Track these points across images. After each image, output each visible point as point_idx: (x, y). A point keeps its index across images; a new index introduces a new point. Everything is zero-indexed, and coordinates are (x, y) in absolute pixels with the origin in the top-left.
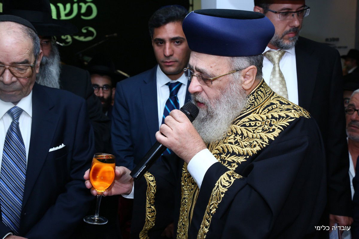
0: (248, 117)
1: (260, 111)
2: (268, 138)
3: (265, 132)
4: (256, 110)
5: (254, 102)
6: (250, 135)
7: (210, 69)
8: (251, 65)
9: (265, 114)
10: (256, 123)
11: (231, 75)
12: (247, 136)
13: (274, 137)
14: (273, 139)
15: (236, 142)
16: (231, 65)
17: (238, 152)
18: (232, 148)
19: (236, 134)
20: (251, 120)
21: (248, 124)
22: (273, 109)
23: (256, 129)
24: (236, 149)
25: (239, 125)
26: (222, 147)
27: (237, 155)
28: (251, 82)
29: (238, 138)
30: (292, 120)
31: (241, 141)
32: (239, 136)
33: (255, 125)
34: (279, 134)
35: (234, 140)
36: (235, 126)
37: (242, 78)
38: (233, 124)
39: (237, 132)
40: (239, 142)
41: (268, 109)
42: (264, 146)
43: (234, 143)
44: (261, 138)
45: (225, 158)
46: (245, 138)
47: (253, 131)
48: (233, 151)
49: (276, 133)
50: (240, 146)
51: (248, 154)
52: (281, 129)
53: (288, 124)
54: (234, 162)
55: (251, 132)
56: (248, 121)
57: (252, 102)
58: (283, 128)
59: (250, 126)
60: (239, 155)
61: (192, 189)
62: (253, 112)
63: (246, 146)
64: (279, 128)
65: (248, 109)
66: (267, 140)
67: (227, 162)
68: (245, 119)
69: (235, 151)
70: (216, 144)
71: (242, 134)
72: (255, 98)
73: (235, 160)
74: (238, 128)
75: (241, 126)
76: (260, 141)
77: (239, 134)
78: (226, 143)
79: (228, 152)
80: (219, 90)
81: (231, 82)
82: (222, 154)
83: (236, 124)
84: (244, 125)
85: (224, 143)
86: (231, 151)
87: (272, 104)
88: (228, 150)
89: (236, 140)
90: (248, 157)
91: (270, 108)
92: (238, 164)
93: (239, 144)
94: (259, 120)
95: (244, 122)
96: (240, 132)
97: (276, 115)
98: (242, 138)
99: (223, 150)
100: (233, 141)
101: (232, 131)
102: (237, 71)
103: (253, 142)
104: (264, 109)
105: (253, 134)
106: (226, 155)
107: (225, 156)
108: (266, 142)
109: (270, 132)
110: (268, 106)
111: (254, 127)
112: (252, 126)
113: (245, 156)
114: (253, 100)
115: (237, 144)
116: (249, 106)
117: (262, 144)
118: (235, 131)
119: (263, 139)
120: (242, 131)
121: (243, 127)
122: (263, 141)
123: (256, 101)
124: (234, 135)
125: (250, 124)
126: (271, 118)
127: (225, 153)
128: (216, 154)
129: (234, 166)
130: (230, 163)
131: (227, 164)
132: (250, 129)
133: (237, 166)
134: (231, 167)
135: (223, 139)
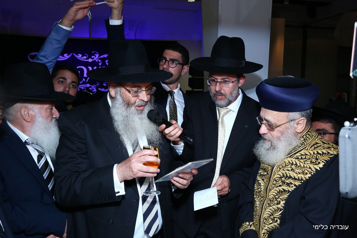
0: (300, 153)
1: (309, 148)
2: (315, 169)
3: (313, 164)
4: (306, 148)
5: (304, 142)
6: (302, 165)
7: (274, 119)
8: (302, 117)
9: (312, 150)
10: (306, 157)
11: (288, 123)
12: (300, 166)
13: (320, 168)
15: (292, 170)
16: (287, 117)
17: (294, 176)
18: (289, 173)
19: (292, 164)
20: (302, 155)
21: (300, 157)
22: (317, 147)
23: (306, 160)
24: (292, 174)
25: (294, 158)
26: (282, 173)
27: (293, 179)
28: (302, 128)
29: (293, 167)
30: (332, 156)
31: (296, 169)
32: (294, 165)
33: (305, 158)
34: (323, 165)
35: (291, 168)
36: (291, 159)
37: (296, 125)
38: (290, 157)
39: (292, 162)
40: (294, 170)
41: (314, 147)
42: (313, 174)
43: (290, 170)
44: (310, 168)
46: (298, 167)
47: (304, 162)
48: (290, 176)
49: (321, 165)
50: (295, 172)
51: (302, 179)
52: (324, 162)
53: (329, 159)
54: (292, 184)
55: (302, 163)
56: (300, 156)
57: (303, 143)
58: (325, 161)
59: (302, 158)
60: (295, 179)
61: (262, 201)
62: (304, 149)
63: (299, 173)
64: (323, 162)
65: (300, 147)
66: (314, 170)
67: (286, 183)
68: (298, 154)
69: (291, 176)
70: (278, 170)
71: (296, 164)
72: (304, 139)
73: (292, 182)
74: (293, 160)
75: (295, 159)
76: (310, 170)
77: (294, 164)
78: (285, 170)
80: (280, 132)
81: (287, 128)
82: (282, 178)
83: (292, 158)
84: (298, 158)
85: (284, 170)
86: (289, 175)
87: (317, 143)
88: (287, 175)
89: (292, 168)
90: (302, 181)
91: (315, 146)
92: (295, 185)
93: (294, 171)
94: (308, 154)
95: (297, 156)
96: (295, 163)
97: (320, 152)
98: (296, 167)
99: (283, 175)
100: (290, 169)
101: (289, 162)
102: (292, 121)
103: (305, 170)
104: (311, 147)
105: (304, 164)
107: (285, 179)
108: (313, 171)
109: (316, 164)
110: (314, 145)
111: (305, 160)
112: (303, 159)
113: (300, 180)
114: (303, 141)
115: (293, 171)
116: (300, 145)
117: (311, 172)
118: (291, 162)
119: (311, 169)
120: (296, 162)
123: (305, 141)
124: (290, 165)
125: (302, 157)
126: (317, 154)
127: (284, 177)
128: (278, 177)
129: (292, 187)
130: (288, 185)
131: (286, 185)
132: (302, 161)
133: (295, 187)
134: (290, 187)
135: (283, 168)
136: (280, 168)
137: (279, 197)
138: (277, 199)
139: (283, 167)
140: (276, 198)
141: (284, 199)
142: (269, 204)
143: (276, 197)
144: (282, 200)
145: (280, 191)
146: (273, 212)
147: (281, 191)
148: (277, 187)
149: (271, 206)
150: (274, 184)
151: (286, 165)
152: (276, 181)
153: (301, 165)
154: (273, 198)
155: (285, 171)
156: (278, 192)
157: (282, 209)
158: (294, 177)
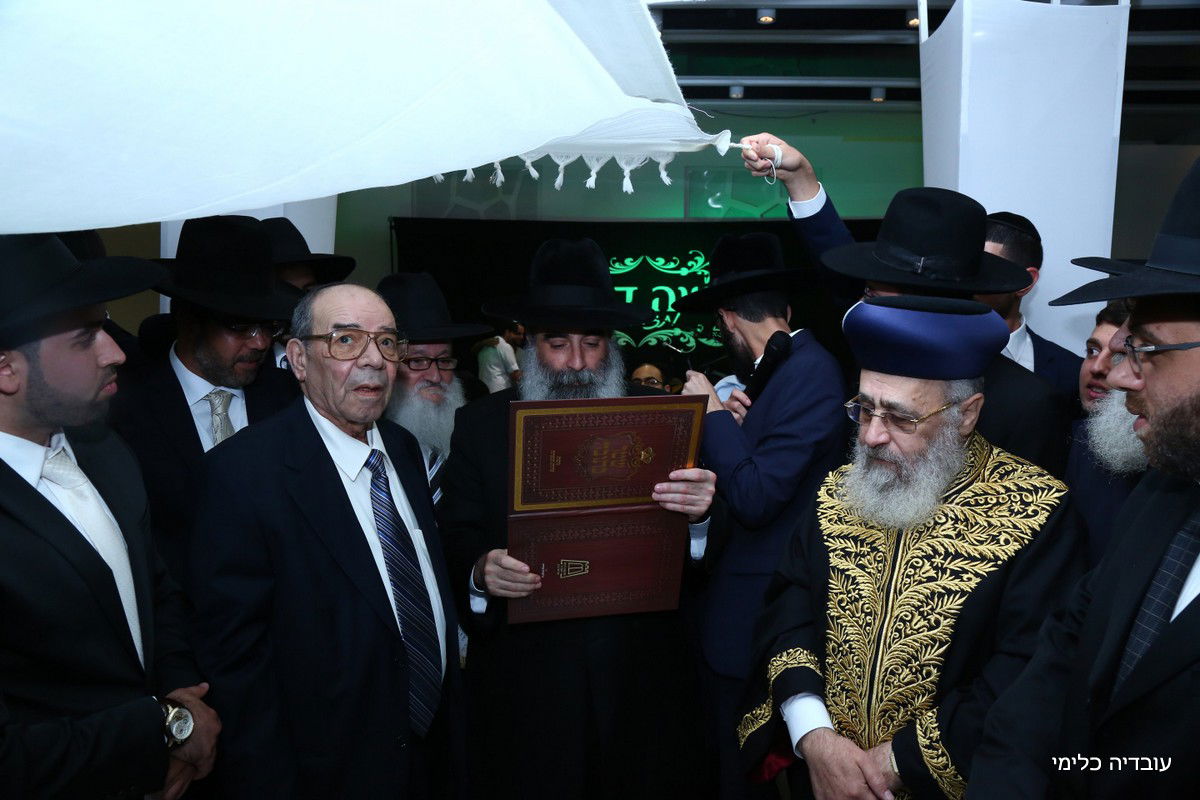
0: (970, 488)
1: (987, 476)
2: (1030, 528)
3: (1019, 516)
4: (979, 475)
5: (972, 462)
6: (981, 520)
7: (911, 402)
8: (975, 392)
9: (996, 481)
10: (986, 499)
11: (947, 412)
12: (976, 523)
13: (1040, 525)
14: (1038, 529)
15: (958, 535)
16: (946, 395)
18: (952, 545)
19: (956, 520)
20: (977, 494)
21: (972, 501)
22: (1006, 472)
23: (990, 509)
24: (964, 547)
25: (957, 504)
26: (929, 545)
27: (966, 559)
28: (972, 422)
29: (961, 526)
30: (1061, 494)
31: (967, 532)
32: (962, 522)
33: (986, 503)
34: (1047, 519)
35: (955, 530)
36: (949, 505)
37: (961, 417)
38: (944, 502)
39: (956, 515)
40: (963, 535)
41: (999, 473)
42: (1026, 542)
43: (954, 537)
44: (1015, 527)
45: (942, 564)
46: (972, 527)
47: (986, 512)
48: (956, 551)
49: (1042, 518)
50: (967, 541)
51: (997, 558)
52: (1047, 511)
53: (1058, 501)
54: (966, 572)
55: (980, 514)
56: (973, 496)
58: (1051, 508)
59: (977, 504)
60: (972, 559)
62: (975, 479)
63: (981, 543)
64: (1043, 509)
65: (967, 474)
66: (1029, 531)
67: (948, 571)
68: (967, 493)
69: (959, 550)
70: (914, 539)
71: (967, 520)
72: (973, 454)
73: (966, 567)
74: (958, 509)
75: (962, 505)
76: (1017, 533)
77: (960, 520)
78: (937, 537)
79: (947, 554)
80: (925, 438)
81: (945, 424)
82: (933, 557)
83: (951, 502)
84: (968, 504)
85: (933, 537)
86: (951, 550)
87: (1002, 464)
88: (946, 549)
89: (957, 530)
90: (1000, 562)
91: (1001, 471)
92: (977, 575)
93: (964, 538)
94: (990, 492)
95: (965, 499)
96: (961, 517)
97: (1023, 485)
98: (966, 526)
99: (935, 551)
100: (953, 534)
101: (946, 515)
102: (955, 403)
103: (1000, 533)
104: (992, 473)
105: (988, 519)
106: (945, 559)
108: (1027, 534)
109: (1028, 516)
110: (996, 467)
111: (985, 507)
112: (982, 505)
113: (990, 560)
117: (1023, 539)
118: (951, 514)
119: (1019, 529)
120: (965, 515)
121: (966, 508)
122: (1022, 532)
124: (950, 522)
125: (976, 501)
126: (1018, 491)
127: (940, 555)
128: (918, 557)
129: (970, 579)
130: (956, 574)
131: (950, 575)
132: (978, 509)
133: (979, 580)
134: (962, 580)
135: (928, 530)
136: (921, 533)
137: (932, 609)
138: (928, 614)
139: (929, 528)
140: (921, 614)
141: (952, 614)
142: (898, 630)
143: (921, 609)
144: (946, 618)
145: (933, 593)
146: (917, 652)
147: (939, 593)
148: (920, 582)
149: (907, 636)
150: (908, 576)
151: (936, 523)
152: (912, 566)
153: (979, 520)
154: (911, 613)
155: (938, 539)
156: (927, 597)
157: (947, 642)
158: (969, 554)
